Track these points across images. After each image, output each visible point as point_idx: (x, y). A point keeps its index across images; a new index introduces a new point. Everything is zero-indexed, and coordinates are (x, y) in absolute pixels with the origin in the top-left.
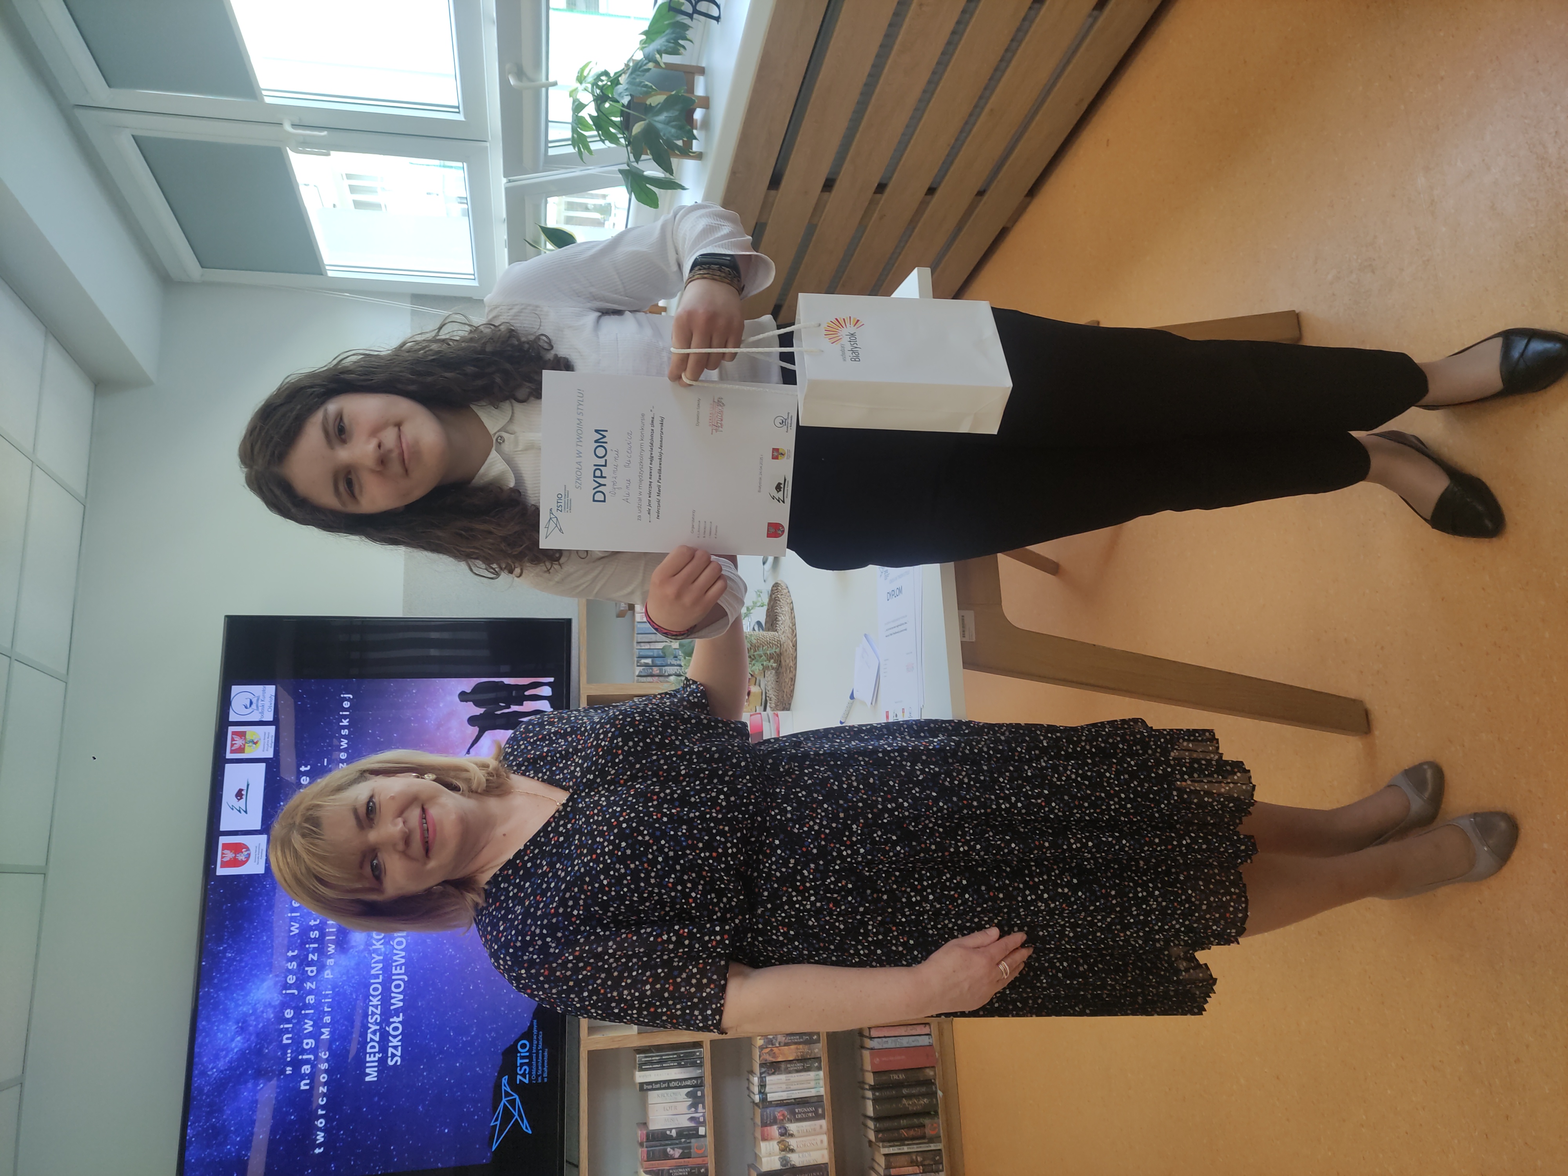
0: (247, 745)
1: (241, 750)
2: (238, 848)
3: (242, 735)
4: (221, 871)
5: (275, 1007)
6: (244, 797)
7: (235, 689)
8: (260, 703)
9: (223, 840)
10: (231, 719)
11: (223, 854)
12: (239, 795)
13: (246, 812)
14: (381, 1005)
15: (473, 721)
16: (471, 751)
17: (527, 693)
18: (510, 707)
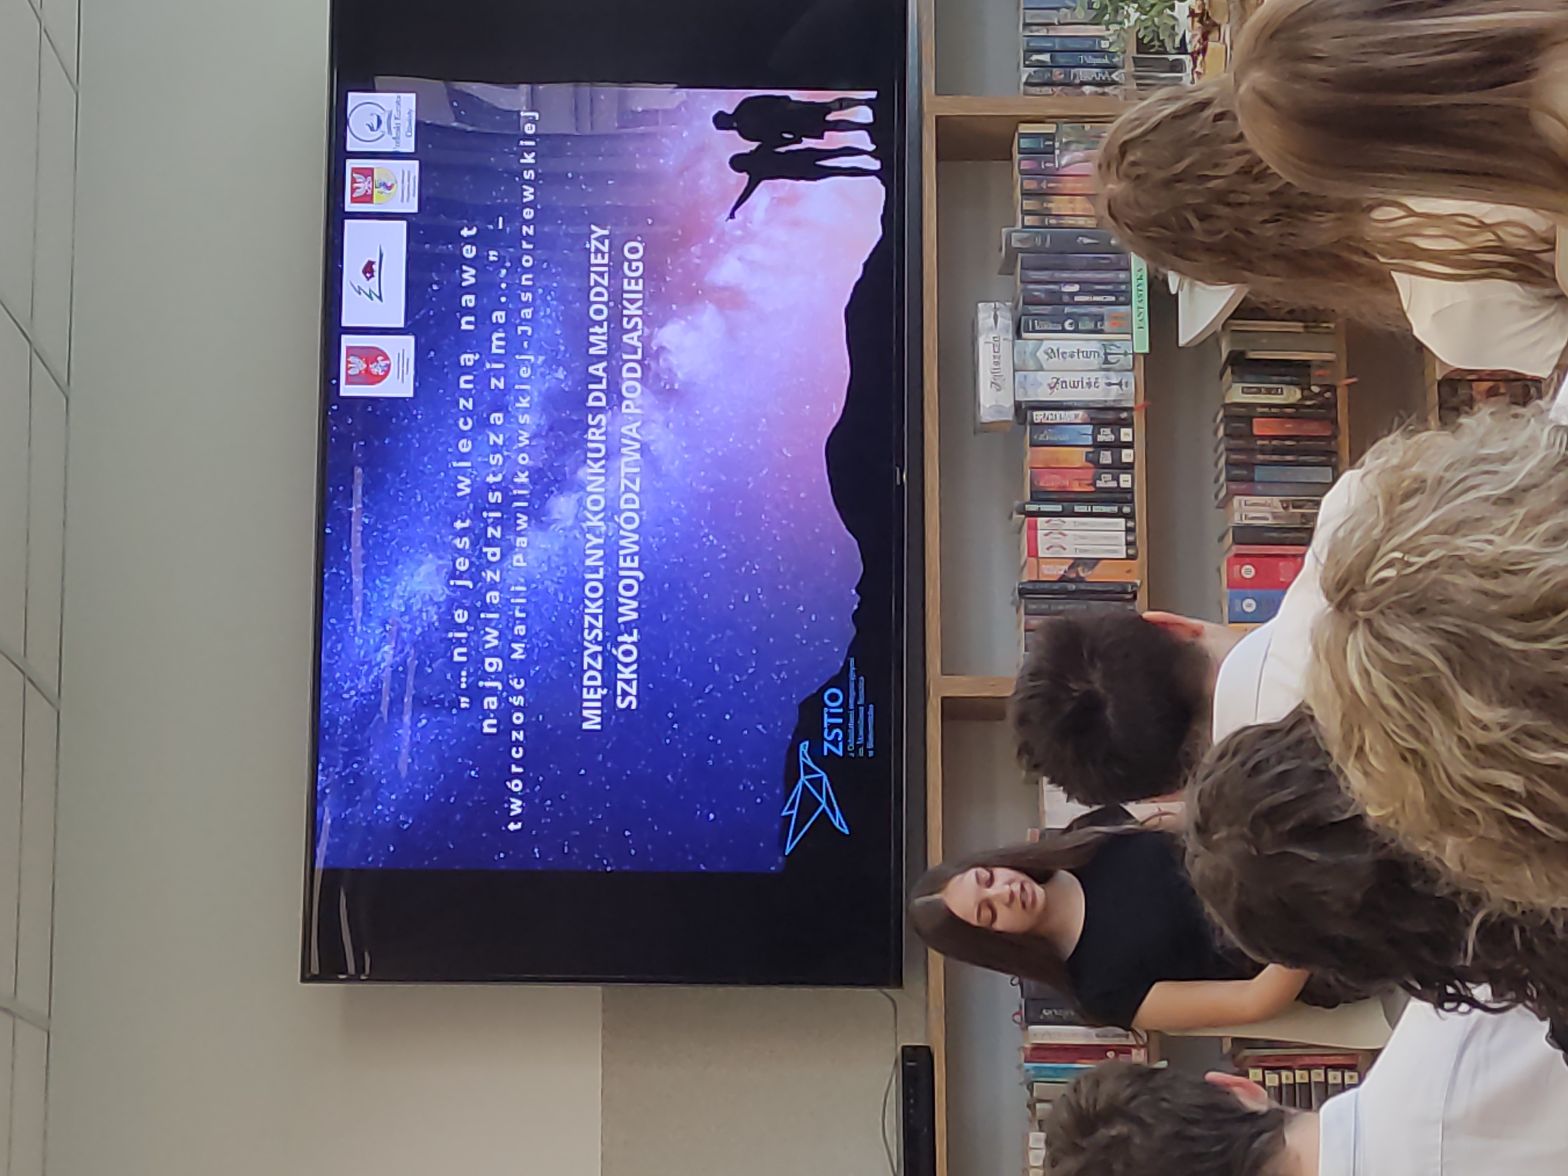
0: (376, 190)
1: (368, 198)
2: (371, 355)
3: (368, 173)
4: (346, 390)
5: (438, 604)
6: (376, 274)
7: (354, 98)
8: (393, 123)
9: (347, 341)
10: (349, 148)
11: (348, 362)
12: (368, 269)
13: (380, 298)
14: (603, 614)
15: (738, 163)
16: (736, 213)
17: (830, 117)
18: (800, 142)
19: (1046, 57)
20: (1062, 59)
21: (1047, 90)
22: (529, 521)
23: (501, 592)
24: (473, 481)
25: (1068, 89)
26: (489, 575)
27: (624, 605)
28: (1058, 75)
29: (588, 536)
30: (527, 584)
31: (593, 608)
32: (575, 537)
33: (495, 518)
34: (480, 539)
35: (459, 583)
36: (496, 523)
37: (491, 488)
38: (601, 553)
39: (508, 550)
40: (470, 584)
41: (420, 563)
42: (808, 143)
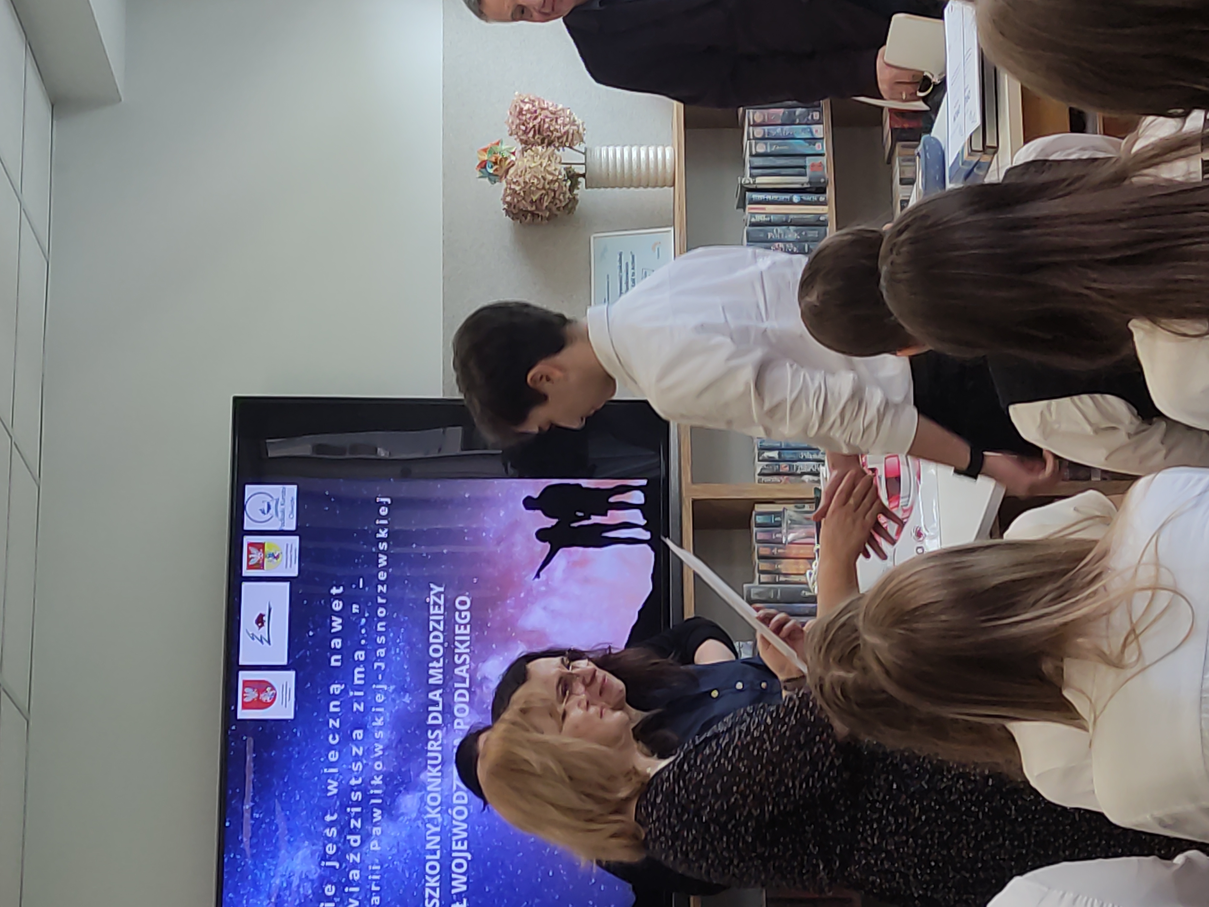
0: (266, 560)
1: (260, 566)
2: (261, 686)
3: (260, 546)
4: (242, 714)
5: (312, 881)
6: (266, 624)
7: (250, 489)
8: (280, 508)
9: (243, 676)
10: (246, 527)
11: (244, 692)
12: (260, 620)
13: (269, 642)
14: (440, 887)
15: (542, 535)
16: (541, 574)
17: (612, 500)
18: (589, 518)
19: (774, 454)
20: (787, 455)
21: (775, 478)
22: (382, 815)
23: (361, 870)
24: (340, 783)
25: (792, 478)
26: (351, 857)
27: (455, 879)
28: (784, 467)
29: (428, 826)
30: (381, 864)
31: (432, 882)
32: (418, 827)
33: (356, 813)
34: (345, 829)
35: (328, 864)
36: (357, 816)
37: (352, 789)
38: (437, 839)
39: (366, 838)
40: (337, 865)
41: (298, 849)
42: (595, 519)
